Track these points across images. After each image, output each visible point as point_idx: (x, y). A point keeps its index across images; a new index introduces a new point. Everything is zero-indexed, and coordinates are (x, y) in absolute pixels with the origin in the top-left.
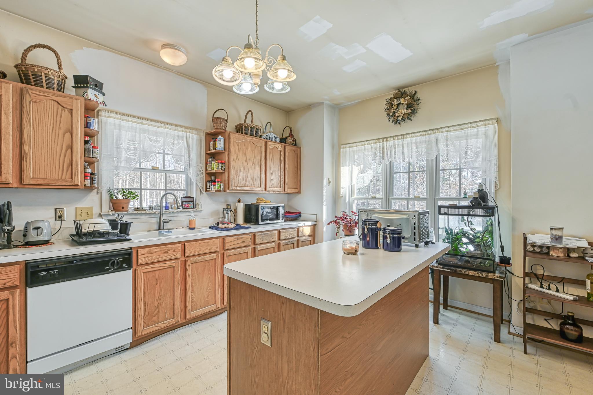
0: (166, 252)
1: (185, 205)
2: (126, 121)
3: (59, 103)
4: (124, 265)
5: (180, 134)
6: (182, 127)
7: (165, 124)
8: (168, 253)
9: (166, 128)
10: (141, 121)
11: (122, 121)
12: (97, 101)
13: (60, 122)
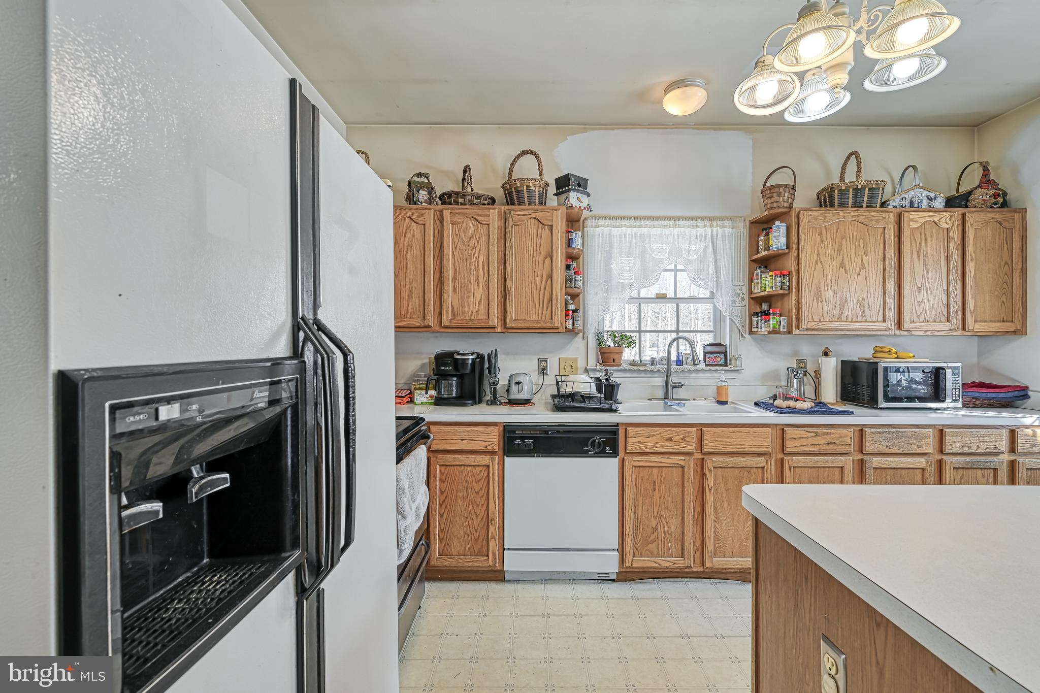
0: (670, 439)
1: (710, 359)
2: (618, 227)
3: (539, 221)
4: (608, 449)
5: (701, 231)
6: (703, 219)
7: (675, 220)
8: (672, 441)
9: (677, 226)
10: (638, 223)
11: (613, 229)
12: (580, 207)
13: (540, 245)
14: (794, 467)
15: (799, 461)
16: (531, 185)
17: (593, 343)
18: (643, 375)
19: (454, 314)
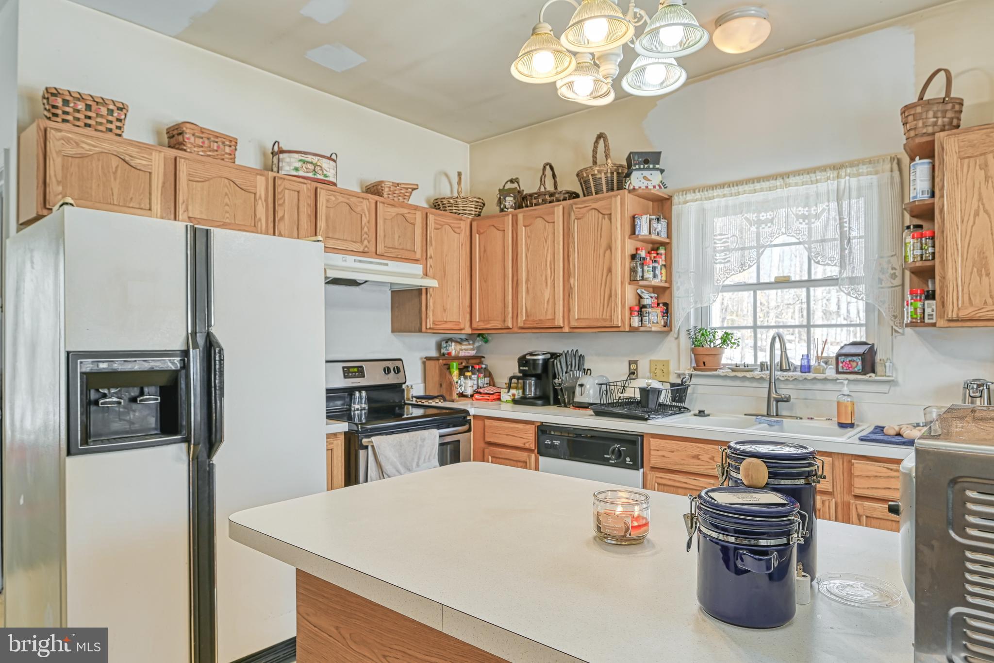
0: (697, 457)
1: (844, 363)
2: (710, 199)
3: (599, 211)
4: (628, 459)
5: (822, 187)
6: (823, 169)
7: (783, 178)
8: (699, 459)
9: (788, 186)
10: (734, 190)
11: (705, 202)
12: (647, 187)
13: (601, 237)
14: (867, 517)
15: (875, 509)
16: (596, 172)
17: (685, 343)
18: (747, 384)
19: (527, 316)
